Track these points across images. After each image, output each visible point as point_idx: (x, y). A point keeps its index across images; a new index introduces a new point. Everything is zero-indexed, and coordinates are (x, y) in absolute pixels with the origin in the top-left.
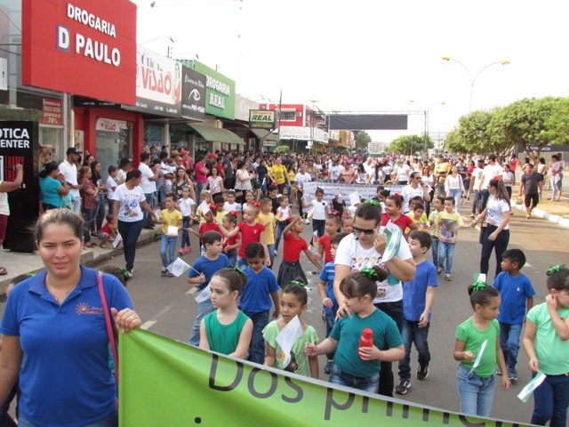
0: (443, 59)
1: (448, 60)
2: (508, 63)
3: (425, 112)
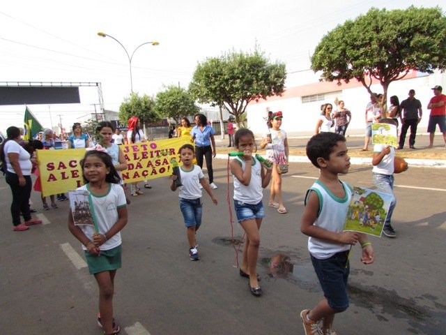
0: (100, 34)
1: (104, 36)
2: (158, 44)
3: (97, 83)
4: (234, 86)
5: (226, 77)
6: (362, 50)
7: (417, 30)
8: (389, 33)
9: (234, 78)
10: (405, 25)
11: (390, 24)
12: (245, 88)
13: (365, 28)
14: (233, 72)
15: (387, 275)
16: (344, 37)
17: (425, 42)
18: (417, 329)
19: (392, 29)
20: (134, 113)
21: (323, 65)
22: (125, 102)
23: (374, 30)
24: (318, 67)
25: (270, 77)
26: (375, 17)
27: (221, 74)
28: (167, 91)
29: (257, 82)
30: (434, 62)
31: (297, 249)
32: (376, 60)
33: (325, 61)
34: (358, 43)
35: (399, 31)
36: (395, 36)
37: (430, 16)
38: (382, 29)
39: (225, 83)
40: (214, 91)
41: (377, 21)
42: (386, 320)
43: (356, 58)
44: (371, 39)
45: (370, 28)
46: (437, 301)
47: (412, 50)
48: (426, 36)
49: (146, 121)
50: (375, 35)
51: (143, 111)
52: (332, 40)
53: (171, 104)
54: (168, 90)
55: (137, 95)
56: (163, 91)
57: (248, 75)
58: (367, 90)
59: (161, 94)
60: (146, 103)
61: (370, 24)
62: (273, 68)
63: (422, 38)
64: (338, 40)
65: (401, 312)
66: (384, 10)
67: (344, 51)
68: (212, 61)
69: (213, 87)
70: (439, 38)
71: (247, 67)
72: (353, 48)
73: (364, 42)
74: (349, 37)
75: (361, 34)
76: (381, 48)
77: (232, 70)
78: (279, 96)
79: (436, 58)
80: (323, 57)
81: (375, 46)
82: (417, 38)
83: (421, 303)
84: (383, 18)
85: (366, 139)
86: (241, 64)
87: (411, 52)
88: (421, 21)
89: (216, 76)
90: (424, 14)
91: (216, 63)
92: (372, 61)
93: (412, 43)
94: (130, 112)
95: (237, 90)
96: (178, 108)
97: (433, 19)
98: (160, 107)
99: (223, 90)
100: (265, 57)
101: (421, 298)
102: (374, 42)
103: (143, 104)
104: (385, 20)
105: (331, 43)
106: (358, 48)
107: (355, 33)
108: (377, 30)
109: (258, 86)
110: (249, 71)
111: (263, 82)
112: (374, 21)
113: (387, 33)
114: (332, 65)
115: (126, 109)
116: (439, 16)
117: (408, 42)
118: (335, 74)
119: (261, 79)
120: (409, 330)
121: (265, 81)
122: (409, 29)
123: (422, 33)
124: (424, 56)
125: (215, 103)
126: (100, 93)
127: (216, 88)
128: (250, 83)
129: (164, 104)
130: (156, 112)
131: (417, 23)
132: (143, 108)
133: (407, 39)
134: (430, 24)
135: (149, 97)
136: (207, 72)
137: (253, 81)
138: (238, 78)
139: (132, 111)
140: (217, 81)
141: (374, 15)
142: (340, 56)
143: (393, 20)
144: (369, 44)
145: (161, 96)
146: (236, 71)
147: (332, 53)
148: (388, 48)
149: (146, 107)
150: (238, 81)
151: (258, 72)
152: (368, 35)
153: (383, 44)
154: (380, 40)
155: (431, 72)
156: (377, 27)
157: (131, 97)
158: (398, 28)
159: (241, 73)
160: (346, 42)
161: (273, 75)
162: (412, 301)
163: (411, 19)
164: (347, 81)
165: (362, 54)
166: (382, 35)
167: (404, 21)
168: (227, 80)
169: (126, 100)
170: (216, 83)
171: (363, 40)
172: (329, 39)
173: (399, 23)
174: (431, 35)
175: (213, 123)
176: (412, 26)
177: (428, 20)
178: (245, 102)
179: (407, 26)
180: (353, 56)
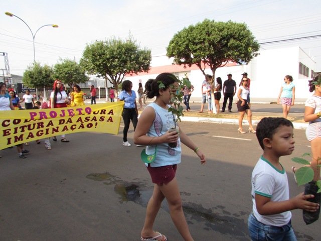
0: (7, 14)
1: (11, 15)
2: (57, 26)
3: (4, 53)
4: (114, 63)
5: (108, 56)
6: (199, 46)
7: (232, 36)
8: (215, 37)
9: (114, 58)
10: (225, 33)
11: (216, 31)
12: (122, 65)
13: (201, 31)
14: (113, 54)
15: (199, 195)
16: (188, 36)
17: (236, 44)
18: (209, 228)
19: (217, 34)
20: (36, 78)
21: (174, 54)
22: (28, 70)
23: (206, 34)
24: (171, 55)
25: (139, 59)
26: (207, 25)
27: (104, 54)
28: (63, 64)
29: (131, 61)
30: (242, 57)
31: (145, 180)
32: (207, 53)
33: (175, 50)
34: (197, 41)
35: (221, 36)
36: (219, 39)
37: (240, 28)
38: (211, 33)
39: (106, 60)
40: (99, 66)
41: (208, 28)
42: (193, 224)
43: (195, 51)
44: (204, 39)
45: (204, 32)
46: (224, 209)
47: (229, 49)
48: (237, 40)
49: (46, 86)
50: (207, 37)
51: (44, 78)
52: (180, 37)
53: (66, 74)
54: (64, 62)
55: (39, 64)
56: (60, 63)
57: (123, 56)
58: (202, 73)
59: (59, 65)
60: (46, 71)
61: (204, 29)
62: (142, 52)
63: (235, 41)
64: (184, 37)
65: (203, 217)
66: (213, 21)
67: (187, 45)
68: (98, 44)
69: (98, 63)
70: (245, 43)
71: (123, 51)
72: (194, 44)
73: (200, 41)
74: (191, 36)
75: (198, 35)
76: (210, 46)
77: (112, 51)
78: (146, 73)
79: (243, 55)
80: (174, 48)
81: (207, 44)
82: (232, 41)
83: (215, 211)
84: (212, 27)
85: (202, 105)
86: (119, 48)
87: (229, 50)
88: (234, 31)
89: (100, 55)
90: (236, 27)
91: (101, 46)
92: (205, 53)
93: (229, 44)
94: (32, 78)
95: (116, 66)
96: (72, 77)
97: (241, 31)
98: (57, 75)
99: (105, 66)
100: (137, 44)
101: (216, 208)
102: (206, 41)
103: (44, 72)
104: (213, 28)
105: (179, 39)
106: (196, 44)
107: (195, 35)
108: (208, 34)
109: (131, 64)
110: (125, 53)
111: (135, 62)
112: (207, 28)
113: (214, 36)
114: (180, 55)
115: (30, 75)
116: (245, 29)
117: (227, 44)
118: (183, 60)
119: (133, 60)
120: (205, 229)
121: (136, 61)
122: (227, 35)
123: (235, 38)
124: (236, 53)
125: (100, 75)
126: (6, 61)
127: (100, 64)
128: (125, 62)
129: (60, 74)
130: (54, 79)
131: (232, 32)
132: (44, 75)
133: (226, 41)
134: (239, 33)
135: (49, 67)
136: (93, 52)
137: (127, 60)
138: (117, 58)
139: (34, 77)
140: (101, 59)
141: (207, 24)
142: (185, 48)
143: (218, 28)
144: (203, 42)
145: (59, 67)
146: (115, 53)
147: (180, 46)
148: (214, 46)
149: (46, 75)
150: (116, 60)
151: (131, 54)
152: (203, 37)
153: (211, 43)
154: (210, 41)
155: (241, 64)
156: (208, 32)
157: (34, 66)
158: (221, 34)
159: (119, 54)
160: (189, 40)
161: (142, 58)
162: (210, 211)
163: (228, 29)
164: (190, 66)
165: (199, 49)
166: (211, 37)
167: (225, 30)
168: (108, 59)
169: (29, 68)
170: (100, 60)
171: (199, 39)
172: (178, 36)
173: (221, 30)
174: (240, 40)
175: (101, 89)
176: (229, 34)
177: (238, 31)
178: (122, 75)
179: (226, 33)
180: (193, 49)
